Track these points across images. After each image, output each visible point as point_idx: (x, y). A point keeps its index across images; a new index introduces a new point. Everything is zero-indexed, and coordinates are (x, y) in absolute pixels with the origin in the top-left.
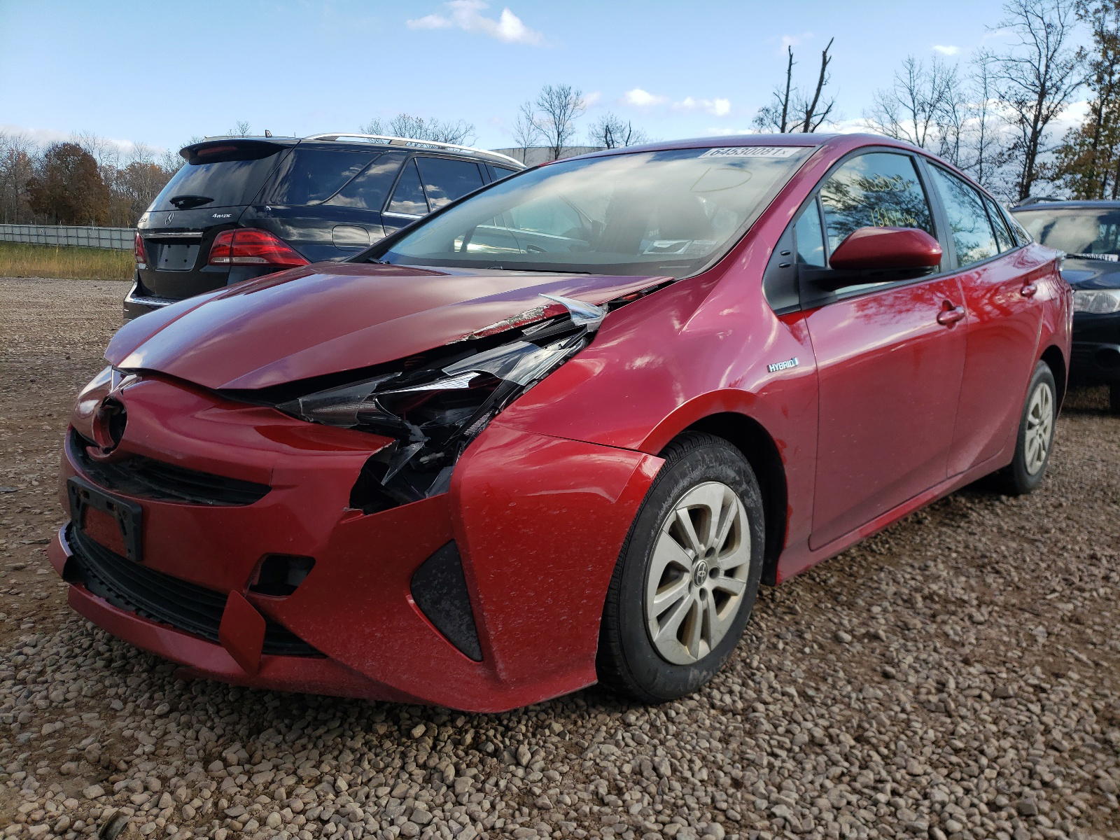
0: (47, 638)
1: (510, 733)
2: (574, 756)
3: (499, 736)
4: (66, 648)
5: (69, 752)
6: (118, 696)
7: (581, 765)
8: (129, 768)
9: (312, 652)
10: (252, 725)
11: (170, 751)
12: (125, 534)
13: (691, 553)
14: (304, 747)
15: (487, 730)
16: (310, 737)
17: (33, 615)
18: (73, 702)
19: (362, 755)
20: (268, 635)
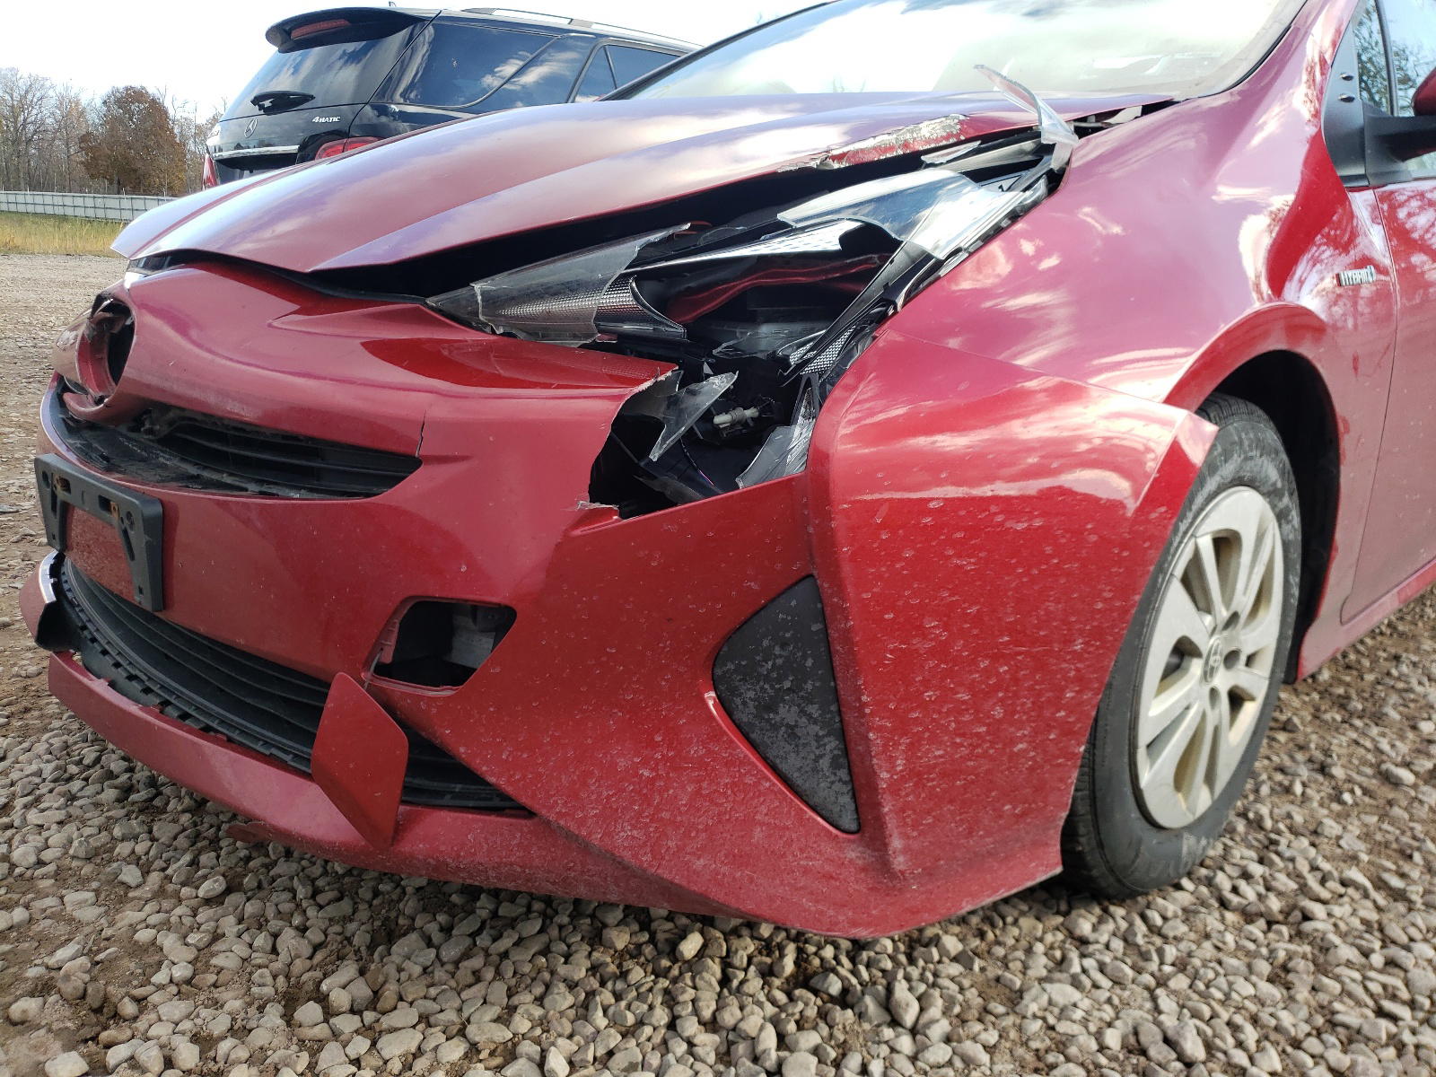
0: (25, 745)
1: (865, 955)
2: (1001, 1009)
3: (845, 960)
4: (53, 764)
5: (32, 972)
6: (135, 859)
7: (1020, 1029)
8: (141, 1012)
9: (502, 805)
10: (378, 923)
11: (222, 978)
12: (132, 557)
13: (1208, 619)
14: (477, 977)
15: (820, 948)
16: (487, 954)
17: (9, 704)
18: (51, 868)
19: (591, 994)
20: (414, 767)
